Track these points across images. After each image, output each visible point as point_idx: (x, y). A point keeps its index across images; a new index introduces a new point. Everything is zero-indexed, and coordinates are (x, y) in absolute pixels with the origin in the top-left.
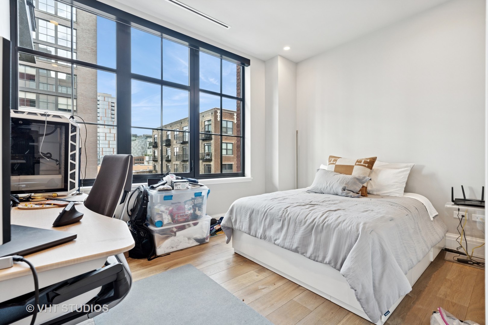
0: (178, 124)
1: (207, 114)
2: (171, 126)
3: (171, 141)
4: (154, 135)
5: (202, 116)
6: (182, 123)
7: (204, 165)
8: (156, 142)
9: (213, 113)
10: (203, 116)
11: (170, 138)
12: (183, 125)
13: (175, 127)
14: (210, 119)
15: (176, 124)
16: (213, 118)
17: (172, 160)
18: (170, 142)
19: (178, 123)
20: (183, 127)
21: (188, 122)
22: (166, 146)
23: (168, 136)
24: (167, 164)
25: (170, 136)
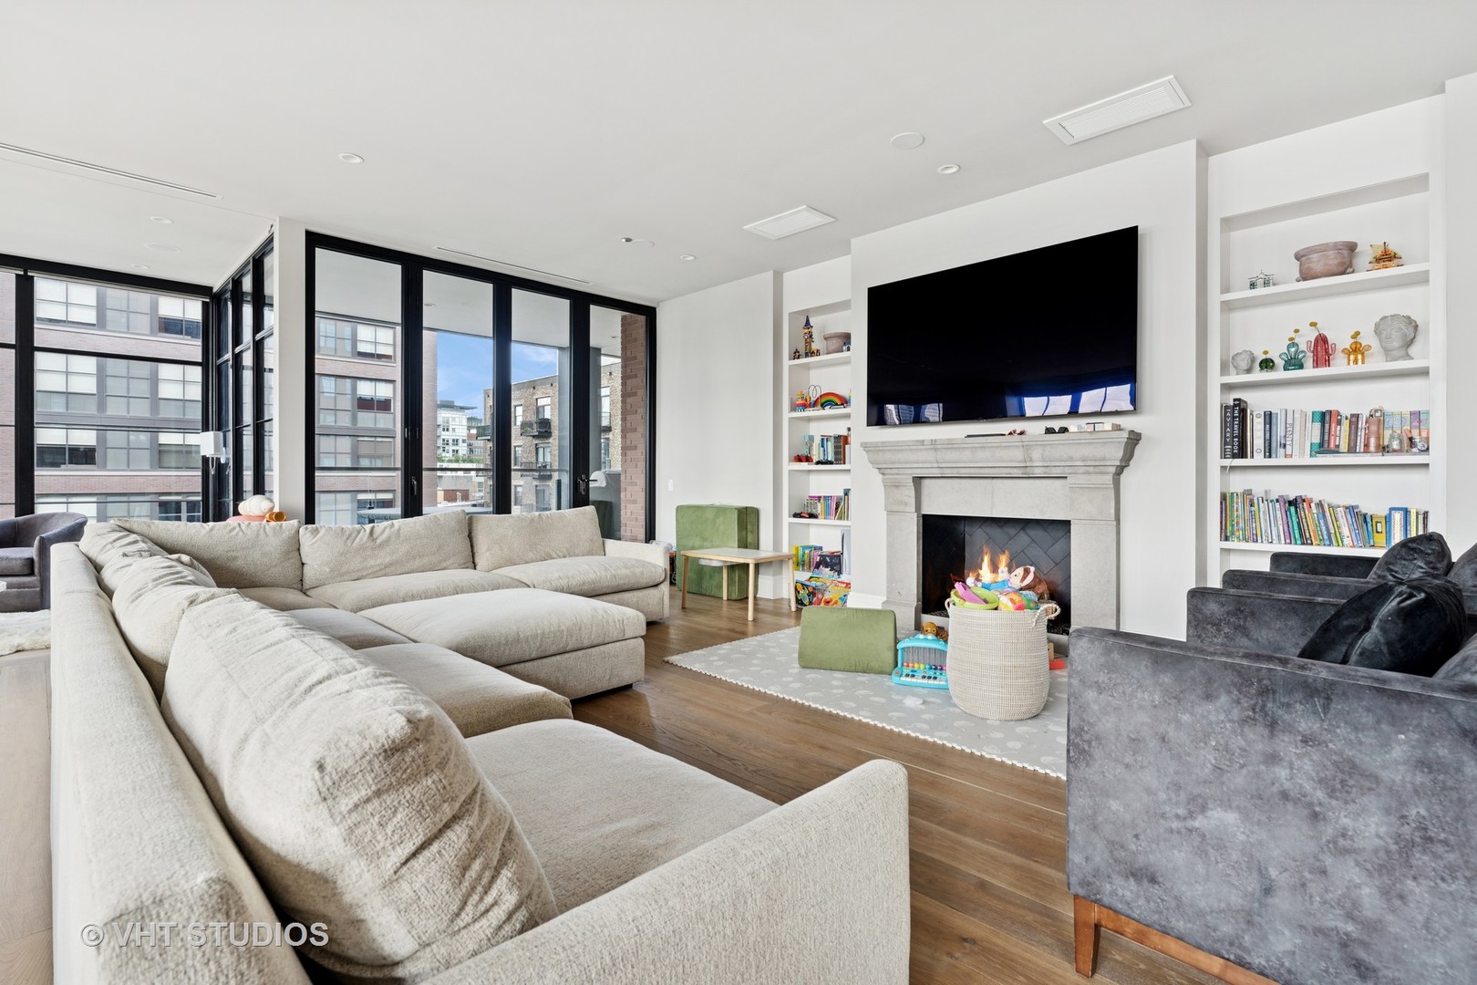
21: (608, 377)
22: (534, 436)
23: (539, 410)
24: (536, 486)
25: (548, 410)
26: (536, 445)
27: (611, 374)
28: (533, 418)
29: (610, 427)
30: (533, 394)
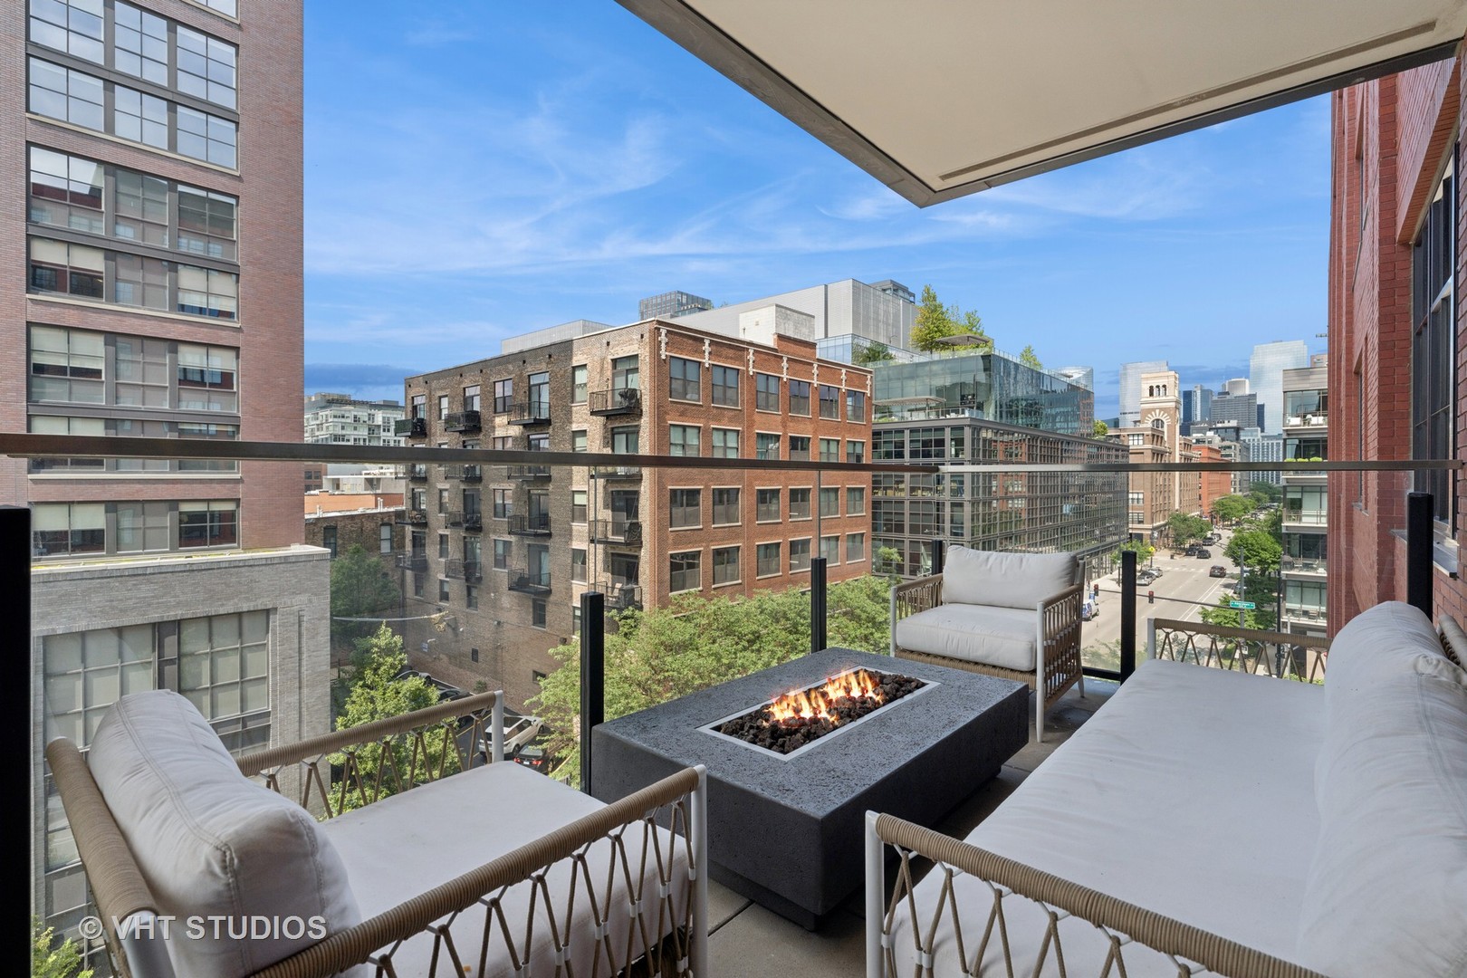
0: (511, 367)
1: (625, 338)
2: (481, 371)
3: (482, 417)
4: (413, 398)
5: (605, 341)
6: (524, 362)
7: (612, 492)
8: (423, 419)
9: (647, 336)
10: (608, 344)
11: (477, 408)
12: (529, 369)
13: (499, 373)
14: (636, 353)
15: (500, 364)
16: (647, 349)
17: (485, 478)
18: (479, 422)
19: (509, 363)
20: (529, 376)
21: (548, 360)
22: (461, 432)
23: (467, 401)
24: (464, 490)
25: (477, 401)
26: (464, 442)
27: (550, 356)
28: (459, 410)
29: (550, 420)
30: (461, 383)
